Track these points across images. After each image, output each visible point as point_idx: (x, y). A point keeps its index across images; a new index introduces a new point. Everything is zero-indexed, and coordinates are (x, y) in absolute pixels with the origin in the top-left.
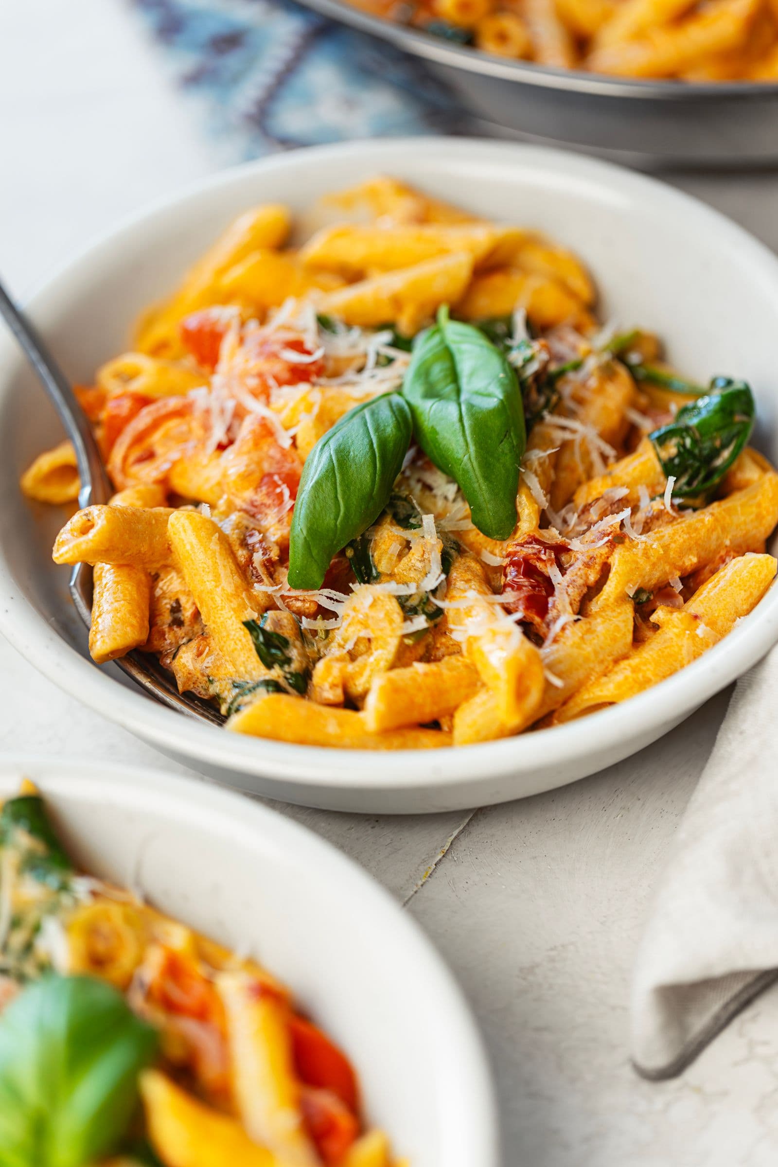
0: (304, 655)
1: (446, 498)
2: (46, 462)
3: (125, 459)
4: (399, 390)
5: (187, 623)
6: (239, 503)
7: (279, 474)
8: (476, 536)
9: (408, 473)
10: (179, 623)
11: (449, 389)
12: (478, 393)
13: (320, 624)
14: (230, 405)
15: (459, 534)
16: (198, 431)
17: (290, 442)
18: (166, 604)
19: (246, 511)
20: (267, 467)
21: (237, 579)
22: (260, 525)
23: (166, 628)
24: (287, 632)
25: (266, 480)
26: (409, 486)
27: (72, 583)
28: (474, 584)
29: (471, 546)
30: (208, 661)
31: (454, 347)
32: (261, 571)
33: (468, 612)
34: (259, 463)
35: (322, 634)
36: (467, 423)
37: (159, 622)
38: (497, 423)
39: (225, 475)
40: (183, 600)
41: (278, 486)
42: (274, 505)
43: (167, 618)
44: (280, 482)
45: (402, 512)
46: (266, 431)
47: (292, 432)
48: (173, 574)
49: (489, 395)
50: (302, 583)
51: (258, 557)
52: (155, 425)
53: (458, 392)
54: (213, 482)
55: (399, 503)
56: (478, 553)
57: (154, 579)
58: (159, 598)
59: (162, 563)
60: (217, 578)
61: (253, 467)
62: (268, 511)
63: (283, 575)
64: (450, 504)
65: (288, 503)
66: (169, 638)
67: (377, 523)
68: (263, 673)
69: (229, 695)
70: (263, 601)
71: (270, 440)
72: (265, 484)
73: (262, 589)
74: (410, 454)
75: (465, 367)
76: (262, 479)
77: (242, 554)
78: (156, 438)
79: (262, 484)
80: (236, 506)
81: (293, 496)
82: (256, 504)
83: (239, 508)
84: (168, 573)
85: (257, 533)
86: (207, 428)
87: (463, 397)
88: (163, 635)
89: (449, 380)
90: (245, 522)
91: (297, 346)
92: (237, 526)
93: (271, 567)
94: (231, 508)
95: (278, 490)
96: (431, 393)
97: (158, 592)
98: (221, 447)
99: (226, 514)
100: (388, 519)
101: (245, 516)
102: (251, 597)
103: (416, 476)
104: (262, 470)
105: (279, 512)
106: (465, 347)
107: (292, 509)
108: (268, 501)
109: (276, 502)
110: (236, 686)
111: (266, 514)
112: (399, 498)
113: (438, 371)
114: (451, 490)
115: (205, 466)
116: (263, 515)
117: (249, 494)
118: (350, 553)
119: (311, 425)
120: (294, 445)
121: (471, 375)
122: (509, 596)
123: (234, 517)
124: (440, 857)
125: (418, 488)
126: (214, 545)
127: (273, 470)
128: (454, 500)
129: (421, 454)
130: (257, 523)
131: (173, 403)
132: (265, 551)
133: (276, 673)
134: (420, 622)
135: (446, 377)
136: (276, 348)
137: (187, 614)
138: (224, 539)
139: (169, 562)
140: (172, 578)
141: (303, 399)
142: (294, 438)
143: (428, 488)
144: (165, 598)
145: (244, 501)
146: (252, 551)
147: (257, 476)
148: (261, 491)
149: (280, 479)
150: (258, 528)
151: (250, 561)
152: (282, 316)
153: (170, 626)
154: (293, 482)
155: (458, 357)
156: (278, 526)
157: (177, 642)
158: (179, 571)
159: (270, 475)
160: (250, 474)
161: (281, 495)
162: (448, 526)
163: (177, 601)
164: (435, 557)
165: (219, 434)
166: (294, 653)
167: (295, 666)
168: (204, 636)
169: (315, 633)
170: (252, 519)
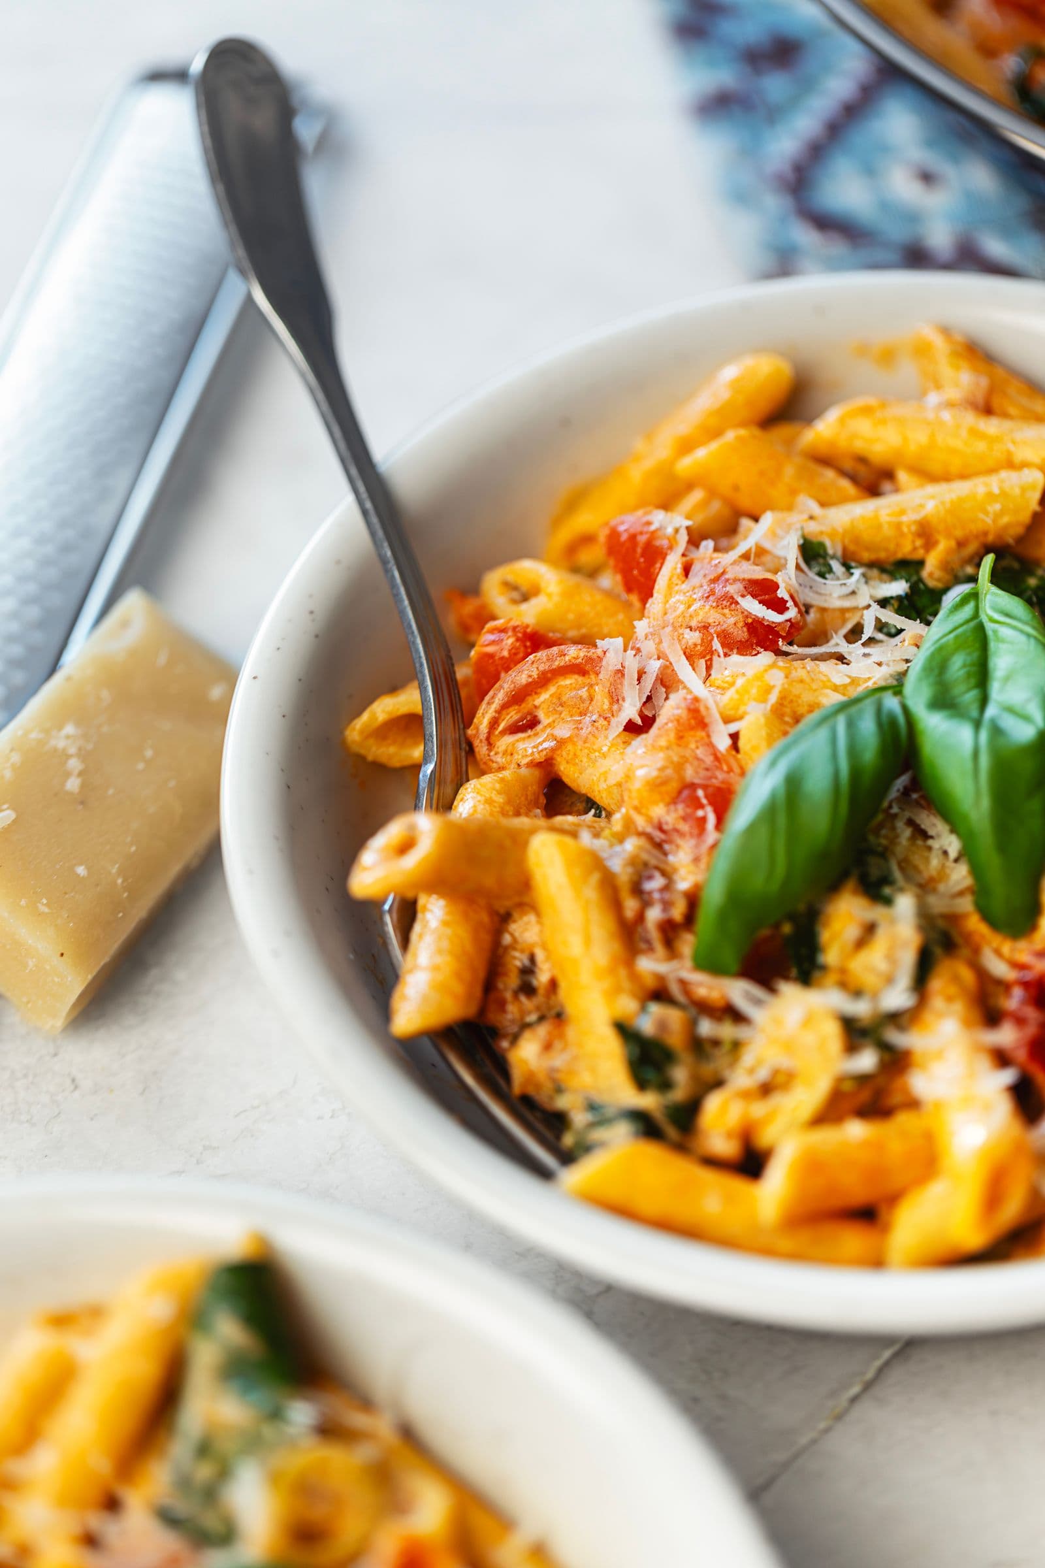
0: (695, 1078)
1: (945, 853)
2: (384, 708)
3: (494, 723)
4: (897, 685)
5: (541, 991)
6: (641, 822)
7: (705, 787)
8: (975, 924)
9: (895, 810)
10: (528, 989)
11: (969, 697)
12: (1010, 710)
13: (727, 1031)
14: (654, 666)
15: (954, 919)
16: (602, 700)
17: (728, 742)
18: (518, 960)
19: (649, 837)
20: (690, 774)
21: (616, 947)
22: (666, 863)
23: (508, 995)
24: (676, 1039)
25: (686, 793)
26: (894, 828)
27: (387, 907)
28: (959, 1007)
29: (968, 937)
30: (558, 1060)
31: (989, 627)
32: (654, 935)
33: (940, 1054)
34: (679, 767)
35: (726, 1047)
36: (984, 761)
37: (500, 986)
38: (1028, 767)
39: (628, 777)
40: (540, 956)
41: (702, 806)
42: (691, 835)
43: (512, 981)
44: (704, 801)
45: (875, 873)
46: (697, 719)
47: (733, 727)
48: (531, 918)
49: (1027, 718)
50: (710, 964)
51: (654, 915)
52: (544, 680)
53: (984, 701)
54: (612, 780)
55: (873, 861)
56: (977, 951)
57: (503, 919)
58: (507, 949)
59: (516, 899)
60: (588, 941)
61: (669, 772)
62: (679, 841)
63: (687, 944)
64: (950, 864)
65: (711, 835)
66: (512, 1010)
67: (834, 888)
68: (629, 1096)
69: (579, 1118)
70: (650, 983)
71: (701, 734)
72: (683, 801)
73: (650, 965)
74: (902, 782)
75: (1001, 663)
76: (680, 792)
77: (631, 906)
78: (543, 698)
79: (680, 799)
80: (636, 829)
81: (720, 822)
82: (665, 827)
83: (640, 829)
84: (524, 913)
85: (657, 874)
86: (615, 698)
87: (991, 711)
88: (502, 1005)
89: (973, 681)
90: (645, 856)
91: (764, 591)
92: (633, 861)
93: (670, 931)
94: (629, 828)
95: (700, 813)
96: (943, 702)
97: (507, 939)
98: (632, 729)
99: (620, 839)
100: (851, 884)
101: (648, 846)
102: (634, 976)
103: (907, 814)
104: (682, 779)
105: (697, 846)
106: (1005, 632)
107: (714, 847)
108: (684, 827)
109: (695, 831)
110: (592, 1107)
111: (678, 846)
112: (871, 851)
113: (958, 665)
114: (953, 845)
115: (604, 756)
116: (673, 847)
117: (659, 811)
118: (787, 929)
119: (762, 720)
120: (735, 746)
121: (1007, 679)
122: (1006, 1036)
123: (631, 845)
124: (856, 1389)
125: (907, 832)
126: (591, 892)
127: (697, 781)
128: (956, 860)
129: (916, 784)
130: (662, 857)
131: (574, 653)
132: (667, 905)
133: (648, 1101)
134: (867, 1061)
135: (969, 675)
136: (733, 589)
137: (542, 978)
138: (608, 883)
139: (526, 899)
140: (528, 923)
141: (759, 677)
142: (735, 737)
143: (922, 834)
144: (515, 949)
145: (649, 820)
146: (645, 901)
147: (674, 786)
148: (676, 810)
149: (706, 797)
150: (662, 866)
151: (641, 917)
152: (753, 535)
153: (516, 994)
154: (722, 801)
155: (992, 645)
156: (692, 868)
157: (522, 1018)
158: (538, 914)
159: (693, 787)
160: (664, 783)
161: (703, 820)
162: (937, 904)
163: (532, 958)
164: (908, 959)
165: (630, 710)
166: (680, 1075)
167: (679, 1094)
168: (559, 1017)
169: (716, 1043)
170: (656, 852)
